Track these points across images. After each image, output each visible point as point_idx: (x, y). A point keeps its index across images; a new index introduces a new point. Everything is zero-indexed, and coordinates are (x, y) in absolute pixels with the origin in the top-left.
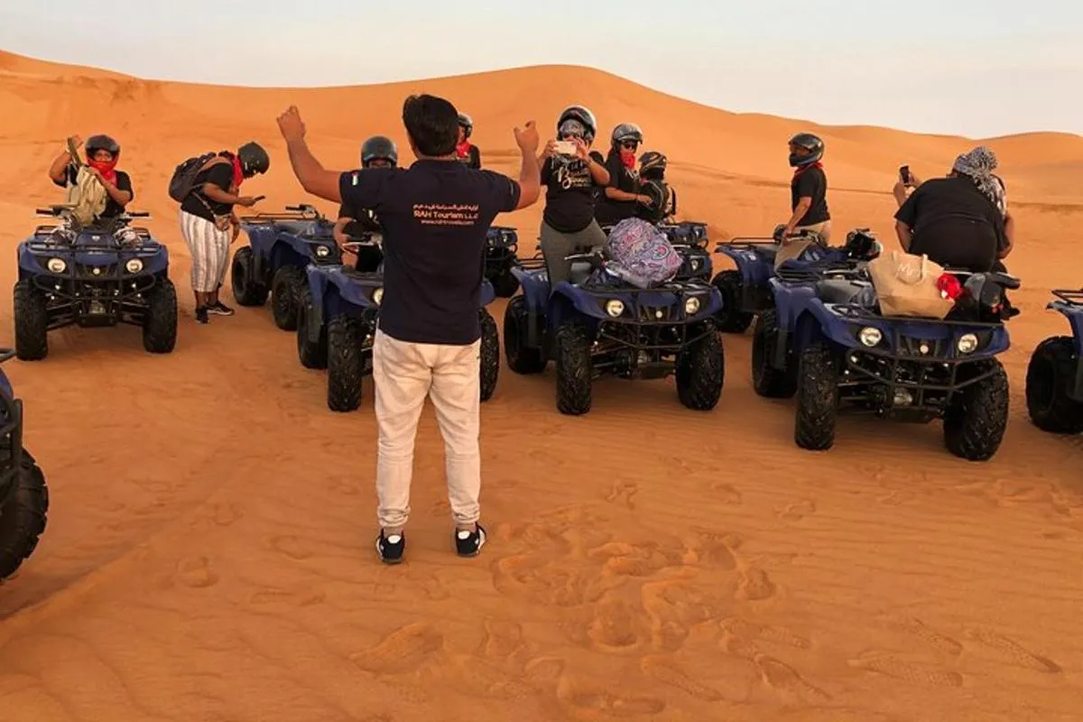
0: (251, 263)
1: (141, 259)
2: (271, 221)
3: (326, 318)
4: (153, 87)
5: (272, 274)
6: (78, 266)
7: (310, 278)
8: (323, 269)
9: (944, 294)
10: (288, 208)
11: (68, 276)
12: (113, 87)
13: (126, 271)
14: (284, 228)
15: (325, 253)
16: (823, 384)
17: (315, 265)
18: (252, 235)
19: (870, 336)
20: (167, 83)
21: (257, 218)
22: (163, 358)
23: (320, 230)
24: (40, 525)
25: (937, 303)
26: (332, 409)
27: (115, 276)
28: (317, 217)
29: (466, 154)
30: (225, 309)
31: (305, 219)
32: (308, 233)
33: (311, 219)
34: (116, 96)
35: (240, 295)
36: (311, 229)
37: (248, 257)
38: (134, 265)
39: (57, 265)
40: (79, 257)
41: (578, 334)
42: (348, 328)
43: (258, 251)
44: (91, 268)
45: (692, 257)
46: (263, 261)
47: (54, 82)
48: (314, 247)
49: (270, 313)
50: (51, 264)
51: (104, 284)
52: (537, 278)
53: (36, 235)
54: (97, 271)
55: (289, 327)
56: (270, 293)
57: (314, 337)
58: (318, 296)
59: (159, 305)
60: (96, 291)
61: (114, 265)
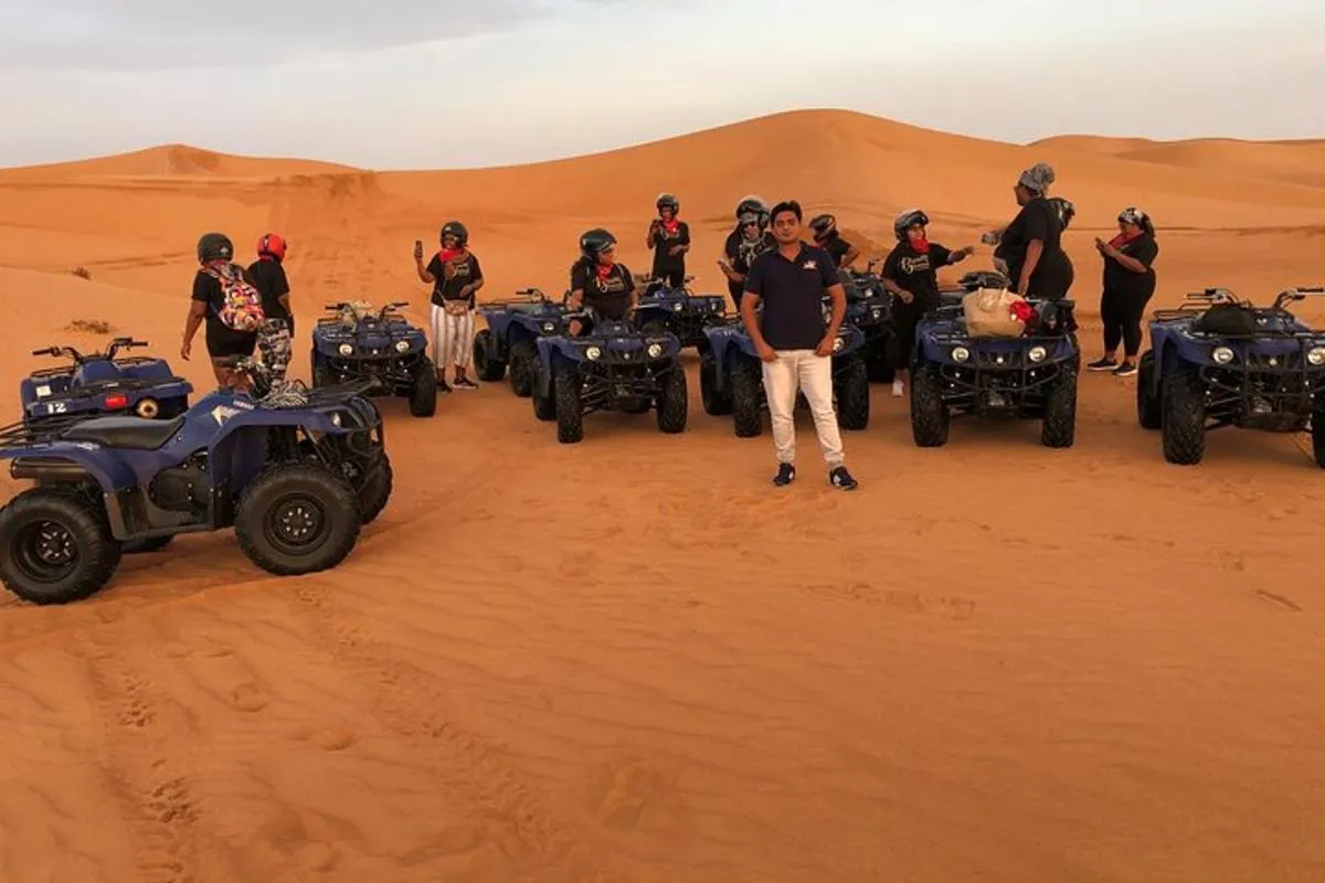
0: (489, 343)
1: (407, 340)
2: (504, 306)
3: (553, 375)
4: (368, 178)
5: (508, 350)
6: (361, 348)
7: (539, 348)
8: (550, 339)
9: (1014, 317)
10: (518, 293)
11: (355, 357)
12: (330, 183)
13: (397, 351)
14: (516, 311)
15: (550, 328)
16: (926, 394)
17: (544, 336)
18: (489, 319)
19: (960, 354)
20: (381, 173)
21: (492, 304)
22: (428, 420)
23: (546, 310)
24: (388, 487)
25: (1011, 324)
26: (561, 441)
27: (389, 355)
28: (543, 298)
29: (674, 230)
30: (471, 384)
31: (532, 302)
32: (537, 313)
33: (537, 302)
34: (333, 192)
35: (482, 372)
36: (538, 310)
37: (486, 338)
38: (402, 346)
39: (346, 349)
40: (361, 342)
41: (746, 372)
42: (569, 379)
43: (494, 332)
44: (371, 350)
45: (874, 307)
46: (499, 341)
47: (273, 184)
48: (541, 324)
49: (509, 385)
50: (342, 348)
51: (380, 363)
52: (723, 334)
53: (319, 326)
54: (375, 352)
55: (525, 394)
56: (508, 367)
57: (545, 392)
58: (547, 361)
59: (422, 378)
60: (375, 368)
61: (387, 347)
